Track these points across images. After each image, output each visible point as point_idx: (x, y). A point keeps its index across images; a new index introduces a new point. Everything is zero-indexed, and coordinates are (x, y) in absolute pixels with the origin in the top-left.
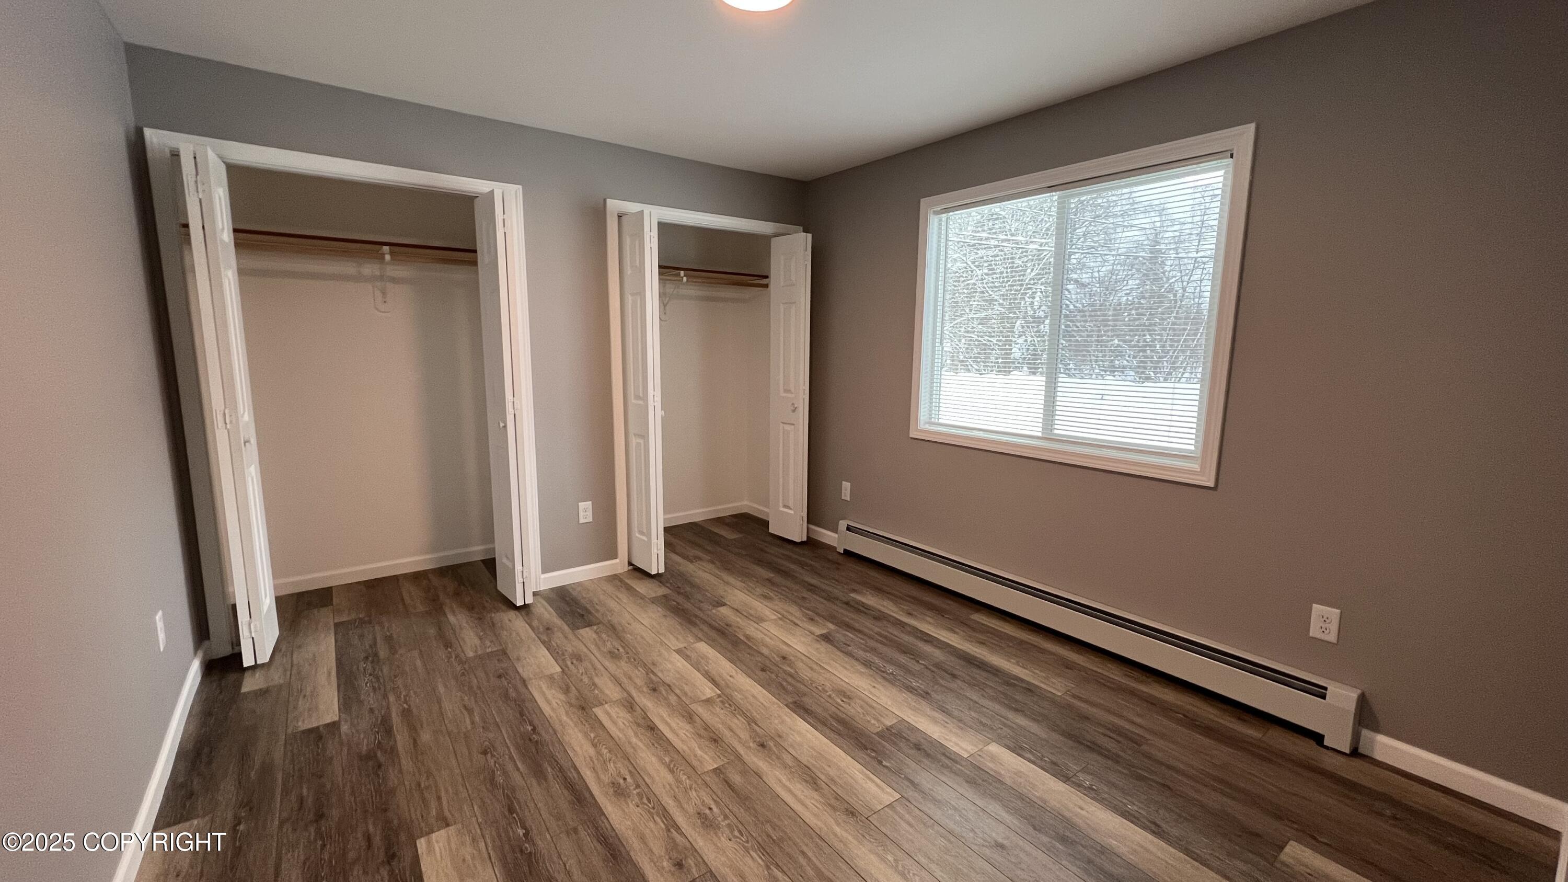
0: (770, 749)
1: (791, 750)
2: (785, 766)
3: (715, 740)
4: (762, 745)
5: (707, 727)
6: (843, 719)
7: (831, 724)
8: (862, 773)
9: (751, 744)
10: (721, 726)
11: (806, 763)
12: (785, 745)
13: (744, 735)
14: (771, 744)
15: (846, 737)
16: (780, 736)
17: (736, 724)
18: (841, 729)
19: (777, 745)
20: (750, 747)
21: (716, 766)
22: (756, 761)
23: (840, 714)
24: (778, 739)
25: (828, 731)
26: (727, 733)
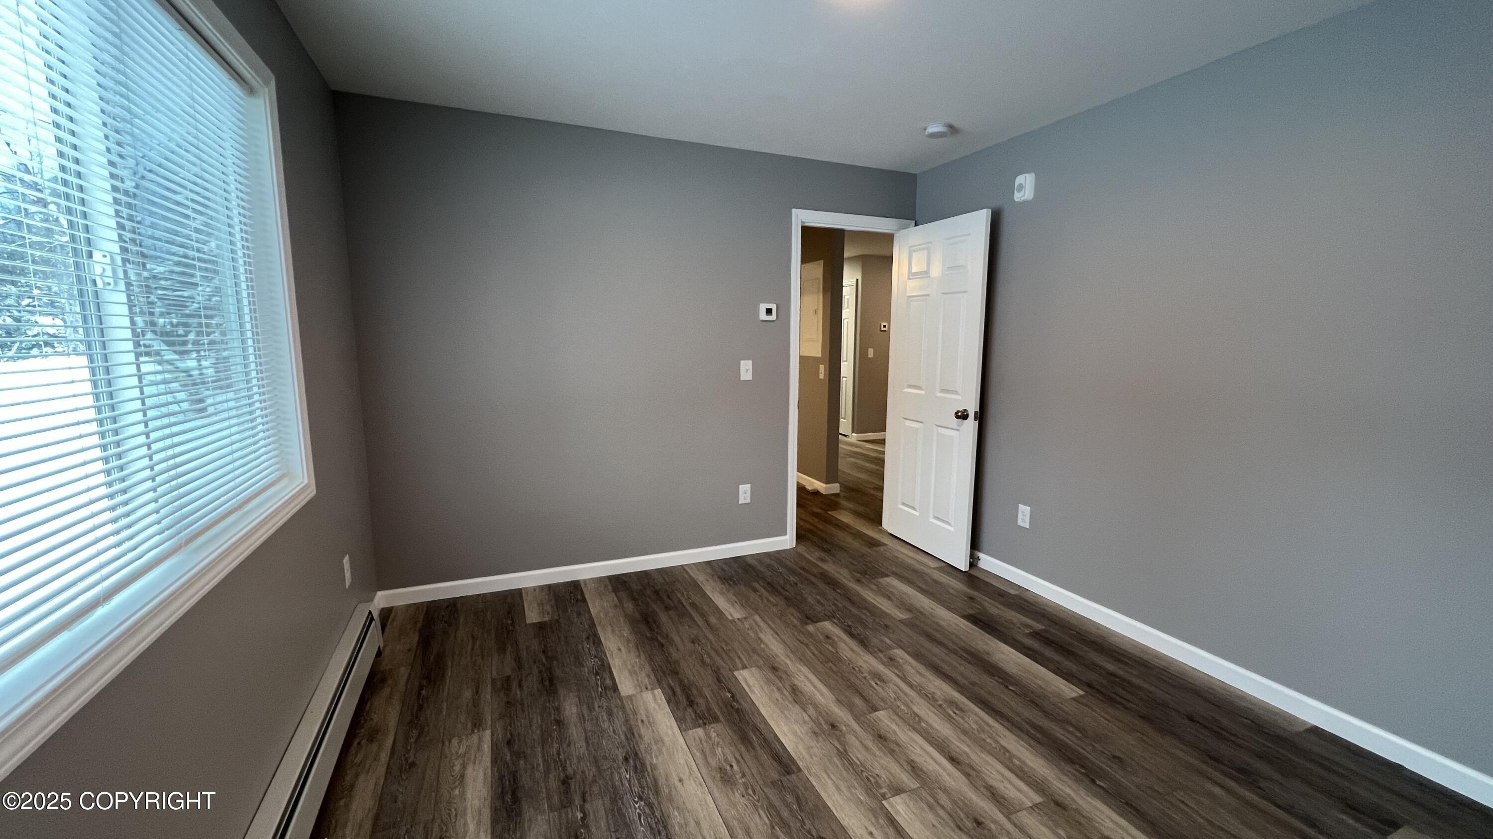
0: (826, 722)
1: (807, 718)
2: (816, 706)
3: (881, 738)
4: (833, 726)
5: (892, 752)
6: (743, 743)
7: (758, 738)
8: (753, 692)
9: (844, 728)
10: (877, 753)
11: (796, 705)
12: (812, 723)
13: (851, 739)
14: (825, 727)
15: (751, 724)
16: (815, 733)
17: (860, 753)
18: (751, 734)
19: (819, 724)
20: (845, 726)
21: (877, 713)
22: (841, 714)
23: (743, 749)
24: (817, 730)
25: (764, 732)
26: (870, 744)
